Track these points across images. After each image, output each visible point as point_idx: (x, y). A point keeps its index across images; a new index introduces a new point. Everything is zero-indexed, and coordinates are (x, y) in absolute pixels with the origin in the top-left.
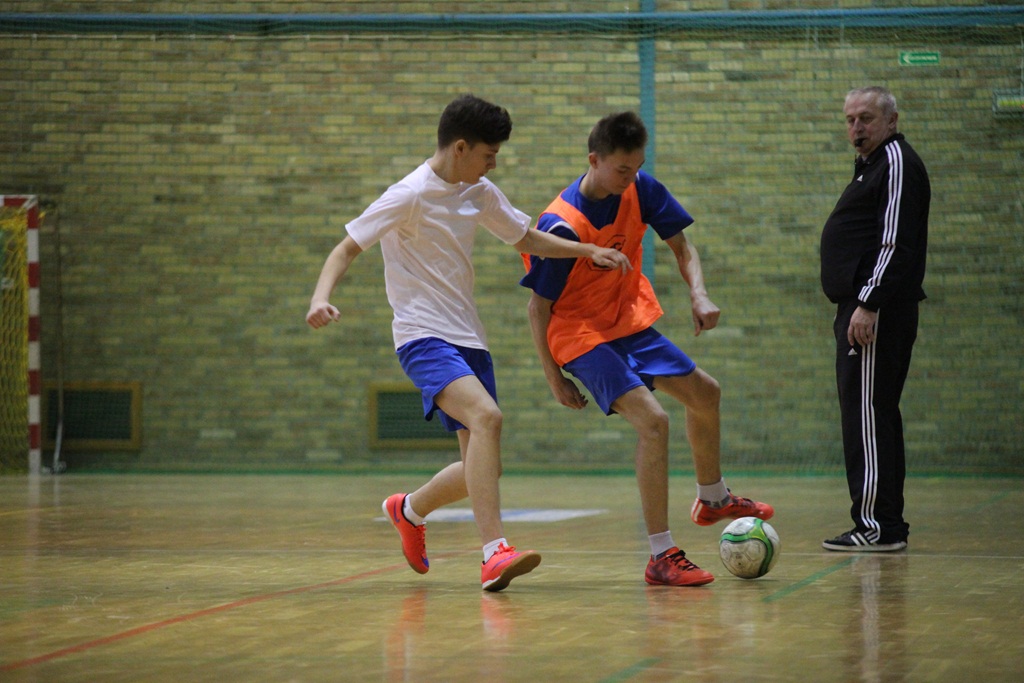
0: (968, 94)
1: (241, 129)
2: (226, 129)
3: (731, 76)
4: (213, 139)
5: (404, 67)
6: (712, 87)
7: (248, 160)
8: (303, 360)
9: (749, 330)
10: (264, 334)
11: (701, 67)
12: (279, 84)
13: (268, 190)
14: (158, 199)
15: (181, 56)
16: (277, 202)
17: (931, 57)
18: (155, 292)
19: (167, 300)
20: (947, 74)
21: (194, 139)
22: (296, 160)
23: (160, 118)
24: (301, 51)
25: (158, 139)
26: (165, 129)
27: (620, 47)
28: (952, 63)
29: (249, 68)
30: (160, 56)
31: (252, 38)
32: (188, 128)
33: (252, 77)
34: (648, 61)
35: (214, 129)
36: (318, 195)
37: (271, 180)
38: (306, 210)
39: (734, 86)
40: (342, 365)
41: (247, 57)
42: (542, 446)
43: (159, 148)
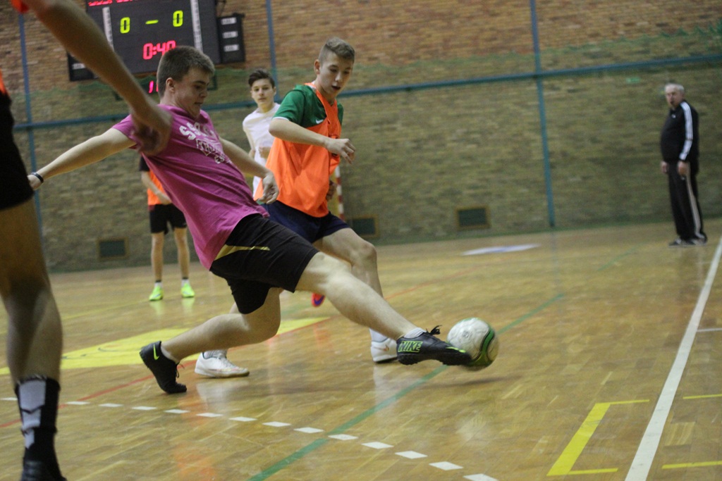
0: (650, 91)
1: (403, 125)
2: (398, 126)
3: (570, 91)
4: (394, 129)
5: (457, 98)
6: (564, 96)
7: (406, 135)
8: (432, 202)
9: (584, 178)
10: (417, 194)
11: (558, 89)
12: (414, 107)
13: (414, 145)
14: (378, 151)
15: (381, 102)
16: (418, 148)
17: (637, 79)
18: (379, 183)
19: (384, 185)
20: (643, 84)
21: (388, 129)
22: (423, 133)
23: (376, 123)
24: (421, 96)
25: (376, 131)
26: (378, 127)
27: (530, 84)
28: (643, 81)
29: (404, 104)
30: (374, 103)
31: (404, 93)
32: (385, 126)
33: (405, 107)
34: (541, 88)
35: (395, 126)
36: (431, 145)
37: (415, 141)
38: (428, 150)
39: (571, 95)
40: (445, 202)
41: (402, 100)
42: (516, 224)
43: (376, 134)
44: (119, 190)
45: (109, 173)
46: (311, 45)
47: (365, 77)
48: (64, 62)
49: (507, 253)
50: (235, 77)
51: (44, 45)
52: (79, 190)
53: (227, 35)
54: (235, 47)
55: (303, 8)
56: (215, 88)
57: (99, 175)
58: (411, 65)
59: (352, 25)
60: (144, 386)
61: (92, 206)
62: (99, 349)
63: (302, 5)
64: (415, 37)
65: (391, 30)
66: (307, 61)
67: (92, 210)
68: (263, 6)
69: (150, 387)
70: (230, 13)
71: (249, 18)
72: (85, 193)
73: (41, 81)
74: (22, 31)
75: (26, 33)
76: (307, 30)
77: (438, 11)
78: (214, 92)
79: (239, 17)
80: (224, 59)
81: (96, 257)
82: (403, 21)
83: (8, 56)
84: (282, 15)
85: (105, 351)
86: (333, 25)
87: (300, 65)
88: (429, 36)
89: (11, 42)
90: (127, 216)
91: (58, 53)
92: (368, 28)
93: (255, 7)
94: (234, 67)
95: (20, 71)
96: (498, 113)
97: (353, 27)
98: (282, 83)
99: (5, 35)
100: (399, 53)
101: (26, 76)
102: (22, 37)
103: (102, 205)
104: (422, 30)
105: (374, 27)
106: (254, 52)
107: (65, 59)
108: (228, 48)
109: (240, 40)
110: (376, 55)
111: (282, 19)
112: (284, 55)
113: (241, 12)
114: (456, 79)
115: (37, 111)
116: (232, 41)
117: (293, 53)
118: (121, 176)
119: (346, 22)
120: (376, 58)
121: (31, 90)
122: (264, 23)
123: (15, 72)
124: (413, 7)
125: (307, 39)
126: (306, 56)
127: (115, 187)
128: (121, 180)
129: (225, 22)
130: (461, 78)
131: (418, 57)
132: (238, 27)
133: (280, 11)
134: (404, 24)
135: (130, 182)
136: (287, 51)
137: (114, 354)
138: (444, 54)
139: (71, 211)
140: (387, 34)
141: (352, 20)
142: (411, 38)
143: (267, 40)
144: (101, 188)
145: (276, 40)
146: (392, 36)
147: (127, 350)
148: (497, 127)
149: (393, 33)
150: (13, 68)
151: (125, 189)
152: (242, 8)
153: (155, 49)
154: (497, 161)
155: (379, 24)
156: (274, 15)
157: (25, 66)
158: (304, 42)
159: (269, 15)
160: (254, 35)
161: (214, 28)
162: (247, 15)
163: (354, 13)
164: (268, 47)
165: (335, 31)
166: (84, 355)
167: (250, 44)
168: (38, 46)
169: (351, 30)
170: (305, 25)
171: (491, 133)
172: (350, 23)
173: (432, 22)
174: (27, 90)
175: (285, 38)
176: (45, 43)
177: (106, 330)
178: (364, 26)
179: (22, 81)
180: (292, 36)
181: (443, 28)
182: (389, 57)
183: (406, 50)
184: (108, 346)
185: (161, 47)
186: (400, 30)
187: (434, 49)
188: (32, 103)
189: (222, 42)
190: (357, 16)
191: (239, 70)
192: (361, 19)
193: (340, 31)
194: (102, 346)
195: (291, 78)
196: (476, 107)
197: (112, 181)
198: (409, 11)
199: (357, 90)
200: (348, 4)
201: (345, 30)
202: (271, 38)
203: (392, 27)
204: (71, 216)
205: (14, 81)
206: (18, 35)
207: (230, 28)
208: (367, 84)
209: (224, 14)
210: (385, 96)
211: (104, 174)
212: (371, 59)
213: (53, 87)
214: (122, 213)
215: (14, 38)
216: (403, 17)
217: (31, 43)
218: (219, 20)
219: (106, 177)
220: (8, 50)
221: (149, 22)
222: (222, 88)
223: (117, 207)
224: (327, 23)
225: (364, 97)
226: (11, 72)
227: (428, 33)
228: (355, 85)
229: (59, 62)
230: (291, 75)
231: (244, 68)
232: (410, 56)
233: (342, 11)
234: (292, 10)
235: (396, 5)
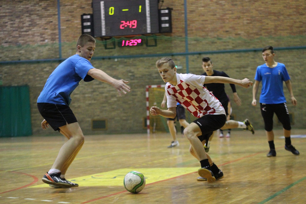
1: (252, 69)
2: (249, 69)
4: (247, 71)
5: (280, 57)
15: (240, 57)
21: (244, 71)
23: (238, 68)
25: (237, 71)
29: (253, 58)
30: (237, 57)
31: (253, 53)
32: (242, 69)
33: (253, 60)
35: (247, 69)
41: (252, 56)
43: (238, 73)
44: (104, 95)
45: (100, 86)
46: (206, 26)
47: (233, 43)
48: (79, 28)
49: (303, 139)
50: (166, 40)
51: (70, 19)
52: (84, 94)
53: (163, 19)
54: (167, 25)
55: (203, 7)
56: (156, 45)
57: (95, 87)
58: (257, 39)
59: (228, 16)
60: (115, 198)
61: (90, 102)
62: (92, 177)
63: (203, 5)
64: (261, 24)
65: (248, 20)
66: (203, 34)
67: (90, 104)
68: (182, 5)
69: (118, 198)
70: (165, 8)
71: (175, 11)
72: (87, 95)
73: (67, 37)
74: (59, 11)
75: (61, 12)
76: (204, 18)
77: (273, 11)
78: (155, 47)
79: (170, 10)
80: (162, 31)
81: (91, 128)
82: (254, 16)
83: (51, 23)
84: (192, 10)
85: (95, 178)
86: (218, 16)
87: (200, 36)
88: (268, 24)
89: (53, 16)
90: (107, 108)
91: (77, 23)
92: (236, 18)
93: (179, 5)
94: (166, 35)
95: (57, 31)
96: (301, 65)
97: (228, 18)
98: (190, 44)
99: (50, 13)
100: (251, 32)
101: (60, 34)
102: (59, 14)
103: (95, 102)
104: (263, 21)
105: (239, 18)
106: (177, 28)
107: (80, 26)
108: (163, 25)
109: (170, 22)
110: (239, 32)
111: (192, 12)
112: (192, 30)
113: (171, 7)
114: (280, 47)
115: (65, 52)
116: (166, 22)
117: (197, 29)
118: (106, 88)
119: (225, 14)
120: (239, 34)
121: (62, 41)
122: (182, 13)
123: (54, 32)
124: (259, 9)
125: (204, 22)
126: (203, 31)
127: (102, 93)
128: (106, 90)
129: (163, 12)
130: (283, 46)
131: (261, 35)
132: (169, 15)
133: (191, 7)
134: (255, 17)
135: (110, 91)
136: (193, 28)
137: (99, 180)
138: (275, 34)
139: (79, 104)
140: (245, 22)
141: (228, 14)
142: (258, 24)
143: (184, 22)
144: (95, 93)
145: (188, 22)
146: (248, 23)
147: (106, 178)
148: (300, 72)
149: (248, 21)
150: (53, 30)
151: (107, 95)
152: (172, 5)
153: (126, 24)
154: (299, 90)
155: (242, 17)
156: (188, 10)
157: (59, 29)
158: (202, 24)
159: (185, 9)
160: (177, 19)
161: (157, 15)
162: (174, 9)
163: (230, 10)
164: (184, 26)
165: (219, 19)
166: (84, 180)
167: (174, 23)
168: (67, 19)
169: (227, 19)
170: (203, 15)
171: (297, 76)
172: (227, 16)
173: (269, 17)
174: (60, 41)
175: (193, 22)
176: (70, 18)
177: (95, 167)
178: (234, 17)
179: (57, 36)
180: (195, 21)
181: (275, 20)
182: (246, 34)
183: (255, 31)
184: (97, 176)
185: (129, 23)
186: (252, 20)
187: (269, 31)
188: (62, 48)
189: (161, 22)
190: (230, 12)
191: (169, 37)
192: (232, 14)
193: (221, 19)
194: (93, 175)
195: (194, 42)
196: (290, 62)
197: (101, 90)
198: (257, 10)
199: (228, 50)
200: (226, 5)
201: (224, 19)
202: (186, 21)
203: (249, 18)
204: (79, 107)
205: (53, 37)
206: (57, 13)
207: (165, 15)
208: (234, 47)
209: (162, 8)
210: (243, 54)
211: (97, 86)
212: (236, 34)
213: (73, 41)
214: (105, 107)
215: (55, 15)
216: (254, 13)
217: (63, 18)
218: (159, 11)
219: (98, 88)
220: (51, 20)
221: (124, 10)
222: (159, 46)
223: (102, 103)
224: (215, 15)
225: (232, 54)
226: (52, 32)
227: (267, 22)
228: (227, 47)
229: (77, 28)
230: (195, 40)
231: (171, 36)
232: (257, 34)
233: (223, 9)
234: (197, 7)
235: (251, 7)
